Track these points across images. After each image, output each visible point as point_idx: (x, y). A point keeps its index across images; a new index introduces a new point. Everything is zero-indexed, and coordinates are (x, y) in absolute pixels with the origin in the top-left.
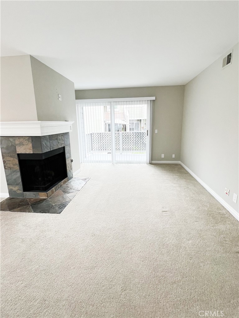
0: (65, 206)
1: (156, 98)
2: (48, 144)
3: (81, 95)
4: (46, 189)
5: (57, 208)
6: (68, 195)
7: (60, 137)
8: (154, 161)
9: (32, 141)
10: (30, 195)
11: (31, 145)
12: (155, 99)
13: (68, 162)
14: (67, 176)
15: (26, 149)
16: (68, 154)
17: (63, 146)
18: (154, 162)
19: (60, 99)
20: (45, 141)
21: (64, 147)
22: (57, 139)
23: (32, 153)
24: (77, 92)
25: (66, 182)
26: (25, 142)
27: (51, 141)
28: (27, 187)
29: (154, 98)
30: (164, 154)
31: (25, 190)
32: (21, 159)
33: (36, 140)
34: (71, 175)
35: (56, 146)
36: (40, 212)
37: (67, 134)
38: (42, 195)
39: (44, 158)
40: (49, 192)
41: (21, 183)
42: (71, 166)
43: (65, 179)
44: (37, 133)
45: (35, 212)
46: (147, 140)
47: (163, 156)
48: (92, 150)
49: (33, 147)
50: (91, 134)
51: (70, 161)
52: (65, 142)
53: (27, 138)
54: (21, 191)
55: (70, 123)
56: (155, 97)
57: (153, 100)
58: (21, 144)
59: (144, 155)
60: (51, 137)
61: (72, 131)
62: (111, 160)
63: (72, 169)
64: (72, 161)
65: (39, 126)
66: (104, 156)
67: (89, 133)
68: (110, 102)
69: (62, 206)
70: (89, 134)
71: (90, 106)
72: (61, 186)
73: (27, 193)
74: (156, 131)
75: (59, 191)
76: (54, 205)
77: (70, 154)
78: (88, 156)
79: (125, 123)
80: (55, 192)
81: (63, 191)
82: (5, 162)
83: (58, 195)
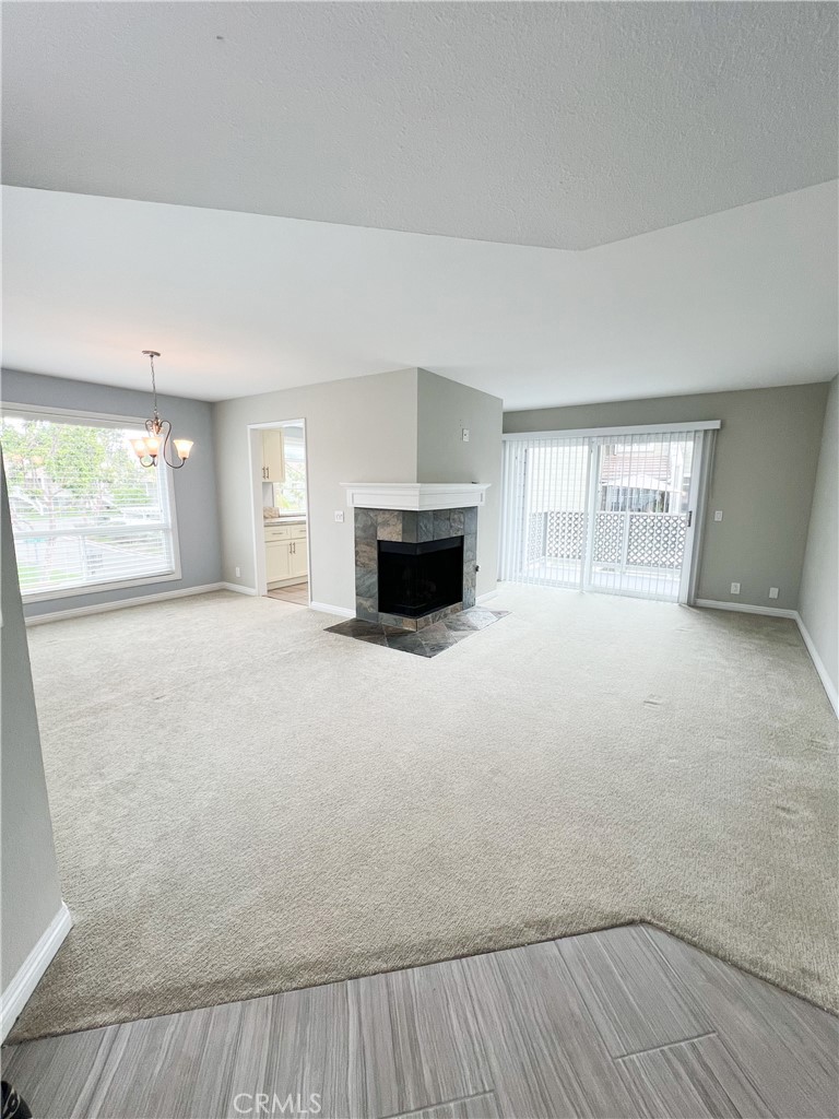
0: (443, 649)
1: (722, 424)
2: (430, 526)
3: (517, 422)
4: (416, 614)
5: (427, 649)
6: (453, 633)
7: (456, 516)
8: (701, 599)
9: (404, 518)
10: (388, 620)
11: (400, 526)
12: (718, 427)
13: (467, 568)
14: (460, 599)
15: (392, 533)
16: (469, 553)
17: (460, 534)
18: (702, 602)
19: (466, 439)
20: (425, 521)
21: (462, 537)
22: (449, 519)
23: (400, 540)
24: (508, 415)
25: (456, 611)
26: (393, 521)
27: (436, 523)
28: (385, 605)
29: (716, 425)
30: (739, 585)
31: (381, 609)
32: (383, 550)
33: (409, 517)
34: (472, 600)
35: (445, 532)
36: (399, 649)
37: (472, 510)
38: (408, 624)
39: (419, 552)
40: (421, 620)
41: (377, 595)
42: (474, 580)
43: (457, 605)
44: (413, 505)
45: (391, 646)
46: (688, 537)
47: (735, 588)
48: (544, 554)
49: (404, 531)
50: (546, 514)
51: (472, 568)
52: (466, 526)
53: (396, 513)
54: (374, 610)
55: (482, 487)
56: (719, 422)
57: (714, 430)
58: (386, 524)
59: (674, 583)
60: (437, 514)
61: (483, 503)
62: (578, 581)
63: (474, 587)
64: (477, 569)
65: (417, 493)
66: (570, 572)
67: (540, 511)
68: (589, 437)
69: (438, 648)
70: (540, 514)
72: (446, 616)
73: (385, 616)
74: (718, 516)
75: (440, 624)
76: (424, 643)
77: (475, 554)
78: (525, 568)
79: (670, 489)
80: (433, 624)
81: (447, 626)
82: (357, 553)
83: (434, 631)
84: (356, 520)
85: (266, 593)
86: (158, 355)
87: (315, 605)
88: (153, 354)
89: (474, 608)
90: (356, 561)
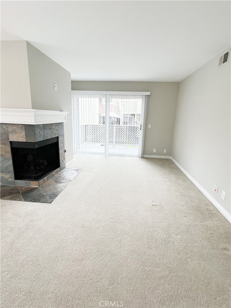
0: (56, 196)
1: (151, 93)
2: (42, 133)
4: (37, 178)
5: (48, 198)
6: (60, 185)
7: (54, 127)
9: (25, 129)
10: (21, 183)
11: (24, 133)
12: (150, 94)
13: (61, 151)
14: (59, 166)
15: (20, 137)
16: (61, 144)
17: (56, 136)
18: (145, 156)
19: (56, 89)
20: (39, 130)
21: (58, 137)
22: (51, 129)
23: (25, 141)
25: (58, 172)
26: (18, 130)
27: (45, 131)
30: (156, 149)
31: (16, 178)
32: (14, 147)
33: (29, 128)
34: (64, 165)
35: (49, 135)
36: (31, 201)
37: (61, 124)
38: (33, 184)
39: (36, 147)
40: (41, 181)
41: (13, 171)
42: (64, 156)
43: (58, 169)
44: (31, 121)
45: (25, 200)
46: (140, 134)
47: (154, 151)
48: (86, 141)
49: (26, 136)
50: (85, 125)
51: (63, 151)
52: (59, 132)
53: (21, 126)
54: (12, 179)
55: (65, 113)
56: (150, 92)
57: (148, 95)
58: (14, 132)
59: (137, 149)
60: (45, 126)
61: (66, 121)
62: (104, 152)
63: (64, 159)
64: (65, 151)
65: (33, 115)
66: (97, 148)
67: (83, 125)
68: (105, 95)
69: (53, 196)
70: (83, 126)
71: (86, 97)
72: (53, 175)
73: (19, 182)
74: (149, 126)
75: (51, 181)
76: (45, 194)
77: (64, 144)
78: (81, 147)
79: (119, 117)
80: (47, 181)
81: (55, 181)
83: (49, 185)
89: (65, 169)
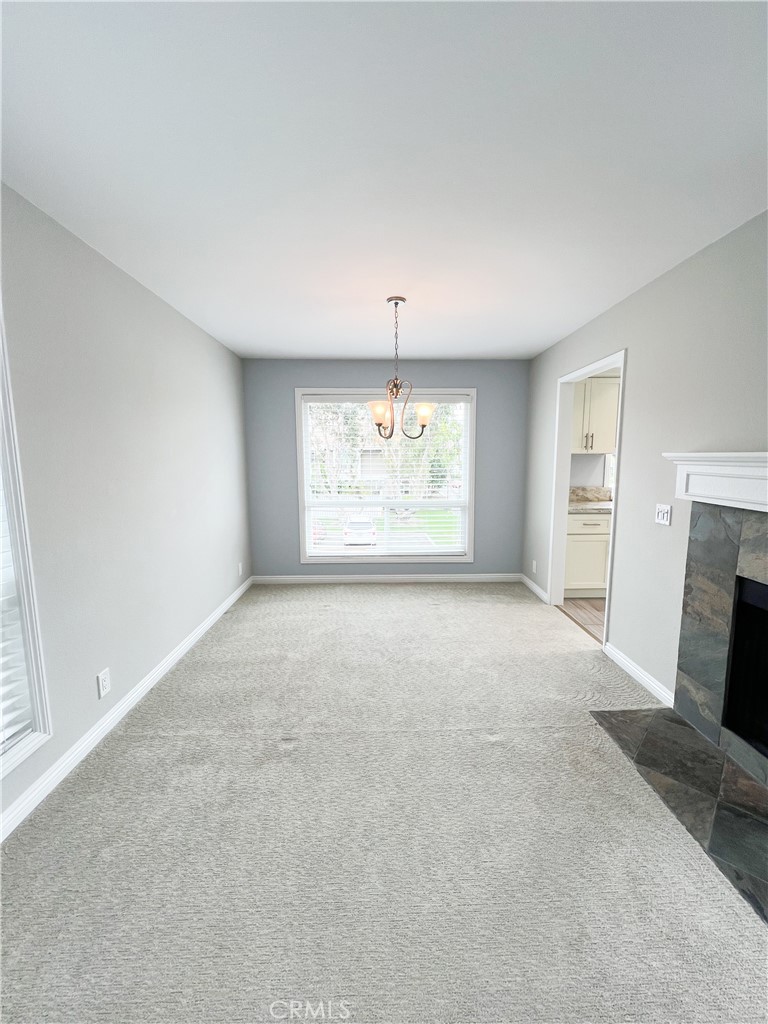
28: (735, 715)
31: (728, 722)
41: (722, 690)
54: (713, 718)
82: (688, 589)
84: (693, 525)
85: (561, 602)
86: (403, 299)
87: (610, 650)
88: (397, 300)
90: (685, 605)
